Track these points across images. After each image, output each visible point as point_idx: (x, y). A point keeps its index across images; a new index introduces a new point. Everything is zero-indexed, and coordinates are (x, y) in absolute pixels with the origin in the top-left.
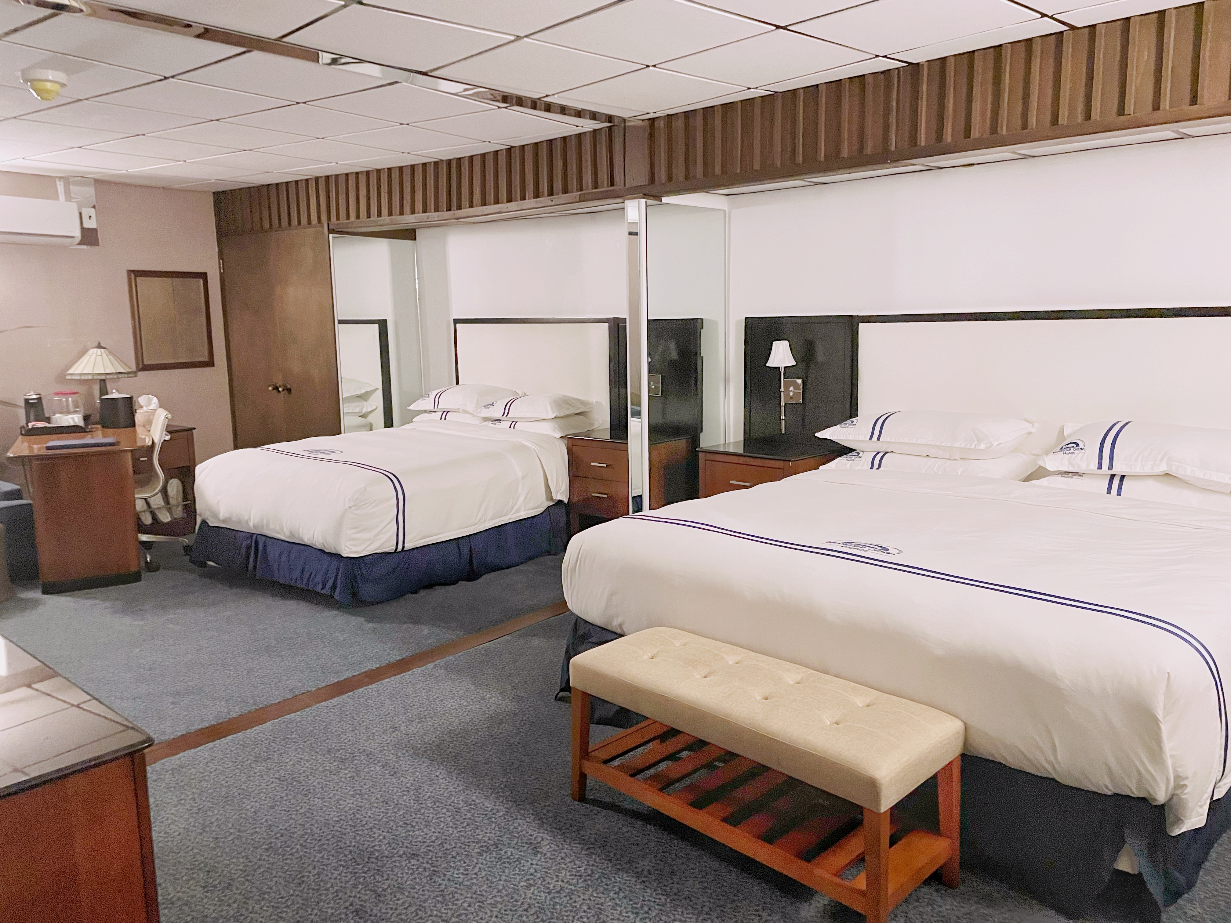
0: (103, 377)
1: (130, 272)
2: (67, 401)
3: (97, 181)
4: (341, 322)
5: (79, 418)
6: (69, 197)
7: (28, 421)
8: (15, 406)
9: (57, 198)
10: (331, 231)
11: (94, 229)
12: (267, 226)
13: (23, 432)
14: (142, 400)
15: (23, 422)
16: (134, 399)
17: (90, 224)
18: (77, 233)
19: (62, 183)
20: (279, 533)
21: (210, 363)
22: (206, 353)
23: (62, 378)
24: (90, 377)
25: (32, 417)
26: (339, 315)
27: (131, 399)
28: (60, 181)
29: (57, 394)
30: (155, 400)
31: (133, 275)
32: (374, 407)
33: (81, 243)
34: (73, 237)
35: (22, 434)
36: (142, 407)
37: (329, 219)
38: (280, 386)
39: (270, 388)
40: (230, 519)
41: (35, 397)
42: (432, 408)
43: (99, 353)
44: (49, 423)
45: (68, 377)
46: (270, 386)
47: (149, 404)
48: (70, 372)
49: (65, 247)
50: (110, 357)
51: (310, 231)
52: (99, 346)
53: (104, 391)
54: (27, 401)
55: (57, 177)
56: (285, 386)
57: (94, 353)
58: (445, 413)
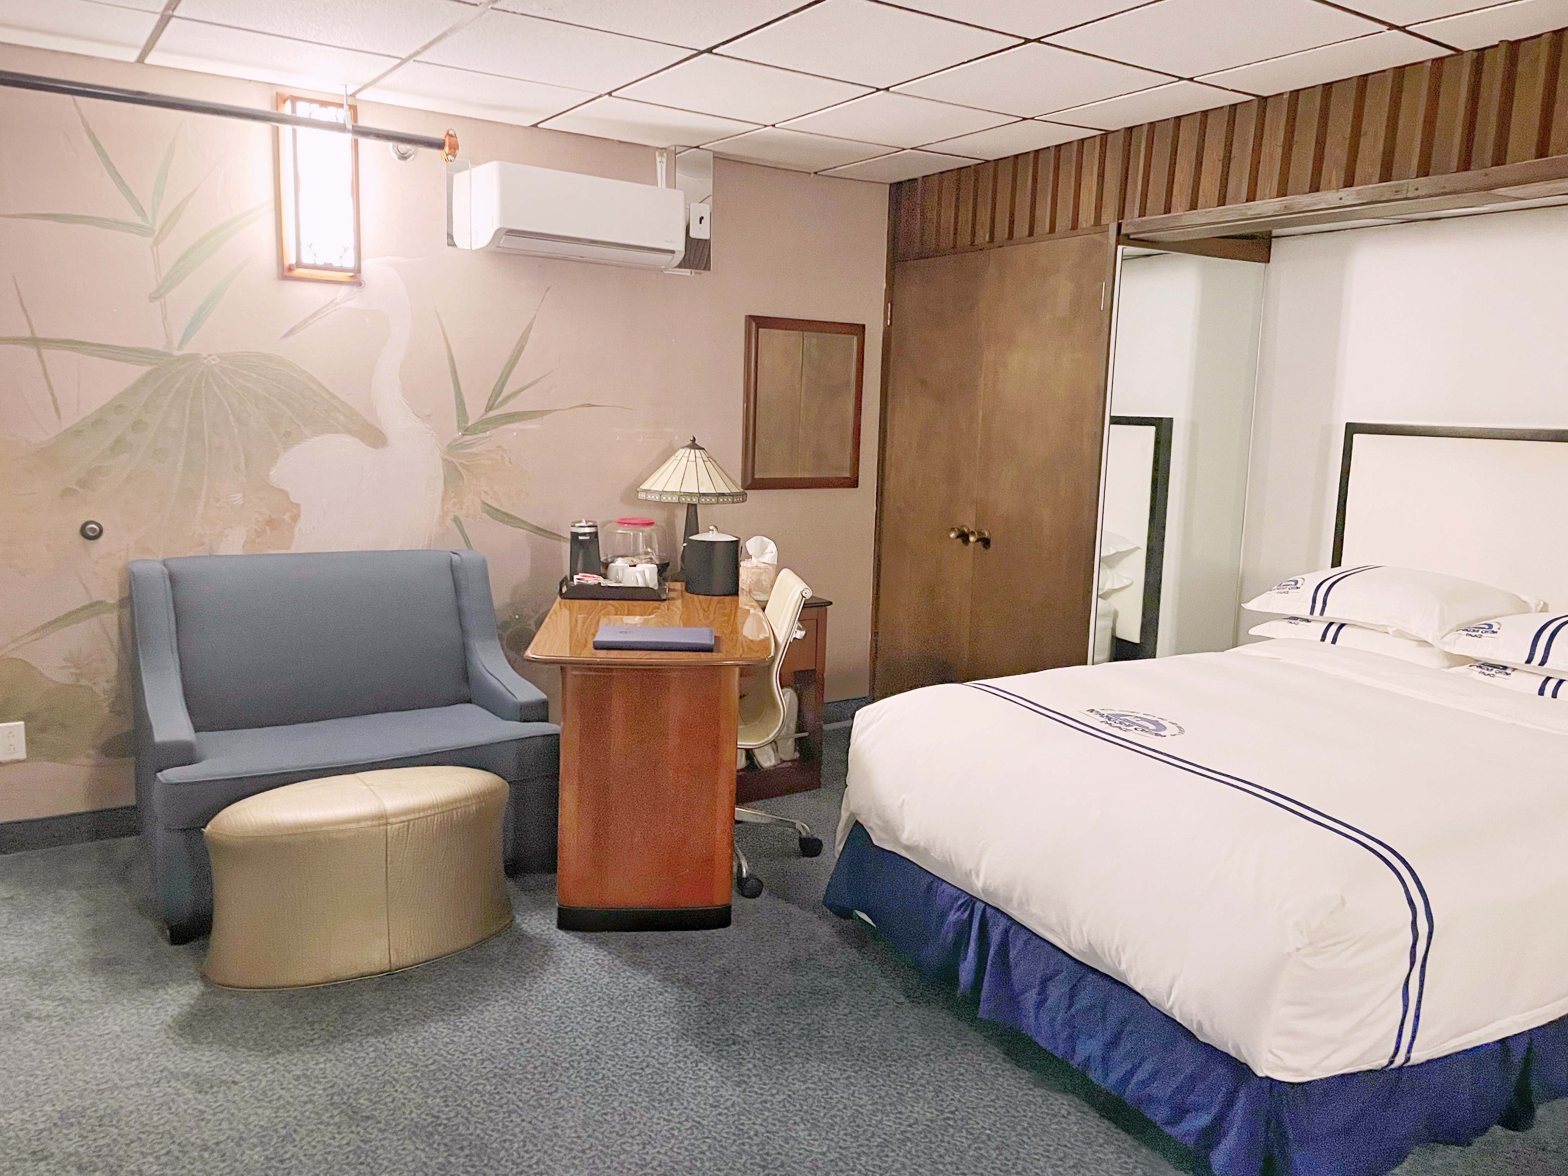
0: (695, 500)
1: (751, 318)
2: (636, 536)
3: (719, 158)
4: (1117, 421)
5: (651, 570)
6: (671, 183)
7: (573, 572)
8: (559, 537)
9: (655, 183)
10: (1123, 239)
11: (706, 240)
12: (983, 236)
13: (564, 589)
14: (751, 545)
15: (567, 572)
16: (741, 543)
17: (700, 232)
18: (680, 246)
19: (664, 160)
20: (1052, 930)
21: (853, 483)
22: (847, 462)
23: (632, 494)
24: (675, 499)
25: (580, 566)
26: (1118, 406)
27: (736, 543)
28: (661, 155)
29: (622, 522)
30: (772, 547)
31: (754, 324)
32: (1127, 582)
33: (680, 266)
34: (673, 252)
35: (563, 596)
36: (750, 557)
37: (1121, 214)
38: (973, 533)
39: (952, 535)
40: (926, 851)
41: (587, 530)
42: (1306, 613)
43: (692, 458)
44: (605, 577)
45: (642, 496)
46: (953, 529)
47: (762, 552)
48: (645, 486)
49: (657, 270)
50: (708, 464)
51: (1076, 242)
52: (694, 445)
53: (692, 526)
54: (575, 536)
55: (658, 148)
56: (980, 533)
57: (684, 455)
58: (1333, 629)
